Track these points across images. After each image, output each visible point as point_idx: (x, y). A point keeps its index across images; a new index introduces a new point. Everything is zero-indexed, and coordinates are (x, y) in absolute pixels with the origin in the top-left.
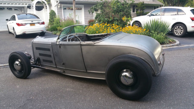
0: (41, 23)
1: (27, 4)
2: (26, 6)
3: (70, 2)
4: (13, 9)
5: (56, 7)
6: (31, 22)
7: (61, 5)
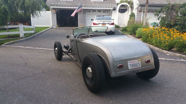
0: (111, 24)
1: (112, 7)
2: (112, 9)
3: (153, 5)
4: (102, 12)
5: (136, 9)
6: (103, 23)
7: (141, 8)
